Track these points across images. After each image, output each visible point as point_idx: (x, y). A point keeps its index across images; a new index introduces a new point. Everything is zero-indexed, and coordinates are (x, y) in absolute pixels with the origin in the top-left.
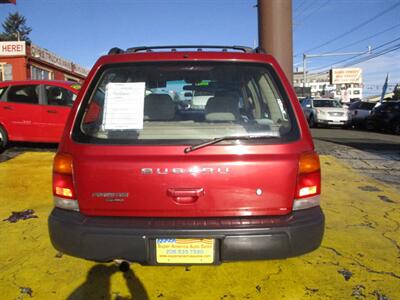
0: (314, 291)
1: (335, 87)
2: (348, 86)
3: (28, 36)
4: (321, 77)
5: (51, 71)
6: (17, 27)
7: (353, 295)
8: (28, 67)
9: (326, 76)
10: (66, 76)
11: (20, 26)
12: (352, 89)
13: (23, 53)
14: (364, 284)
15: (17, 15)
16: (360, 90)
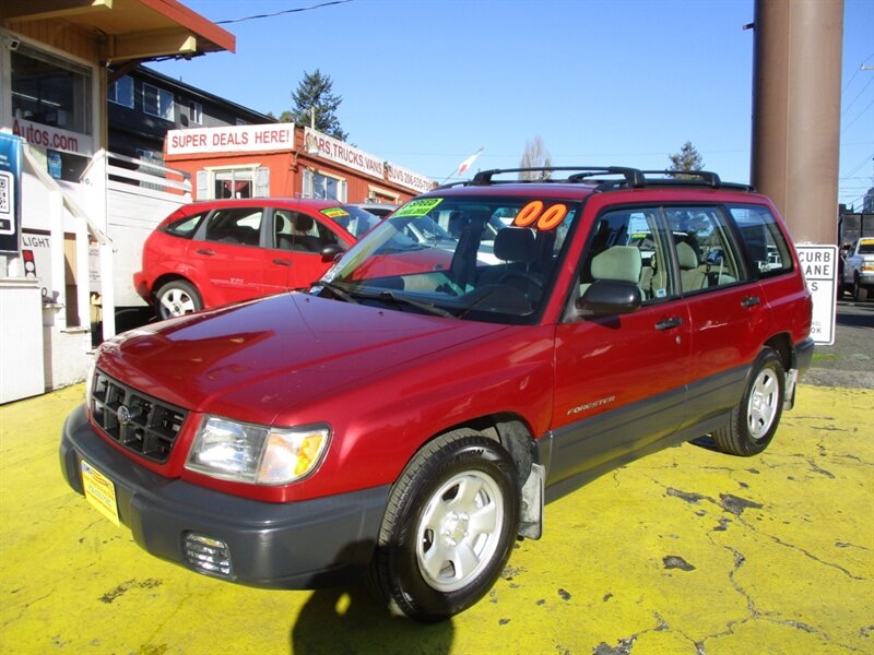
3: (335, 114)
5: (341, 179)
6: (317, 97)
8: (296, 170)
10: (373, 188)
11: (323, 95)
13: (289, 145)
15: (317, 75)
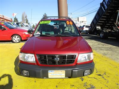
0: (73, 86)
1: (79, 22)
2: (83, 22)
4: (76, 19)
7: (84, 86)
9: (77, 19)
10: (1, 19)
12: (84, 22)
14: (87, 82)
16: (86, 23)
